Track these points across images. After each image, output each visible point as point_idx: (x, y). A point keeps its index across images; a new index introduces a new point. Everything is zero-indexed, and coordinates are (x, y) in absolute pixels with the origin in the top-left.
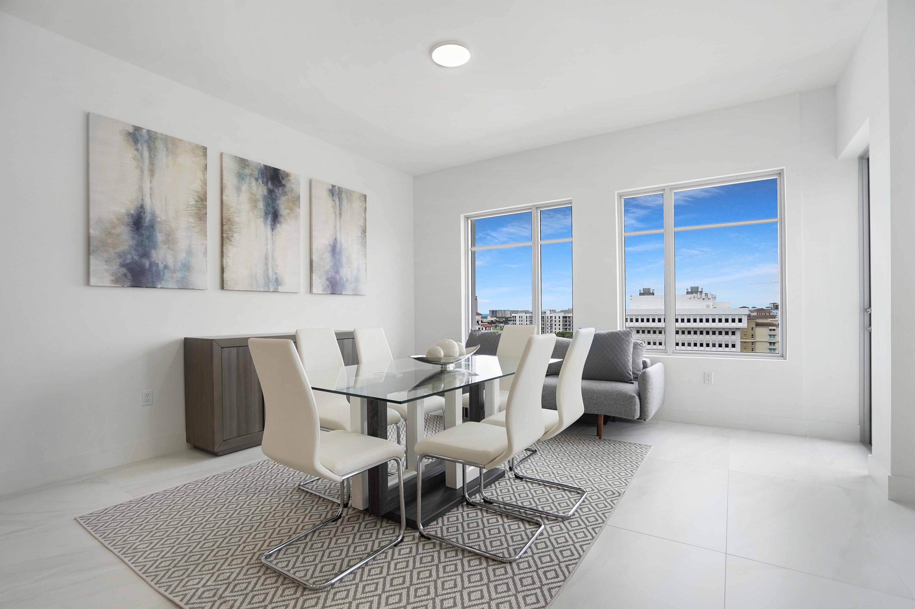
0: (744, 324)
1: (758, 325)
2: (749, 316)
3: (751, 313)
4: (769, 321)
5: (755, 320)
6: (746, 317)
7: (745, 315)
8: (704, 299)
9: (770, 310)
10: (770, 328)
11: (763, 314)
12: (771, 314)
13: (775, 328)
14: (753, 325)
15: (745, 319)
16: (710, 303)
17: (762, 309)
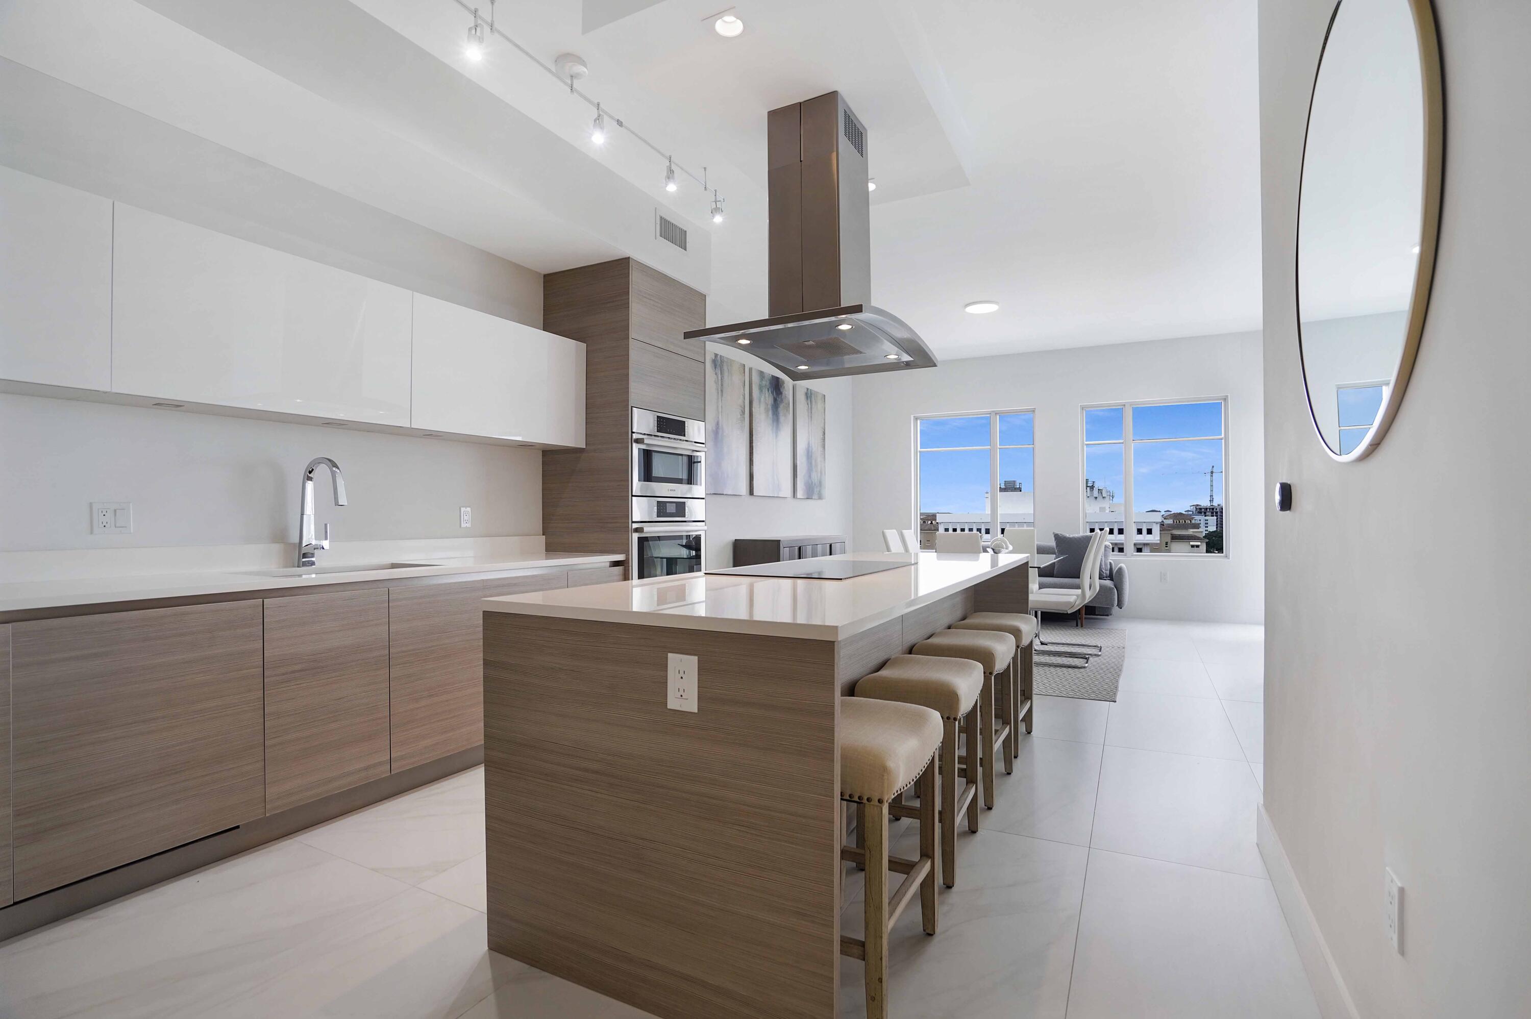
0: (1155, 538)
1: (1175, 538)
2: (1162, 524)
3: (1164, 521)
4: (1191, 532)
5: (1170, 530)
6: (1159, 525)
7: (1157, 523)
8: (1096, 498)
9: (1191, 515)
10: (1192, 543)
11: (1182, 521)
12: (1193, 521)
13: (1199, 543)
14: (1168, 539)
15: (1156, 530)
16: (1106, 504)
17: (1181, 514)
